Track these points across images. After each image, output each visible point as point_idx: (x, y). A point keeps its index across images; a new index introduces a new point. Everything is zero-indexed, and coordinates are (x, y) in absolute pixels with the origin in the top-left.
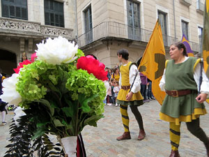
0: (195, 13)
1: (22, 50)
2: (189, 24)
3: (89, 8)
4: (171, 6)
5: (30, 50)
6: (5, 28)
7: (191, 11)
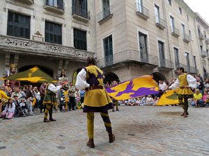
0: (182, 42)
1: (60, 68)
2: (179, 51)
3: (110, 37)
4: (166, 37)
5: (66, 68)
6: (51, 51)
7: (180, 40)
